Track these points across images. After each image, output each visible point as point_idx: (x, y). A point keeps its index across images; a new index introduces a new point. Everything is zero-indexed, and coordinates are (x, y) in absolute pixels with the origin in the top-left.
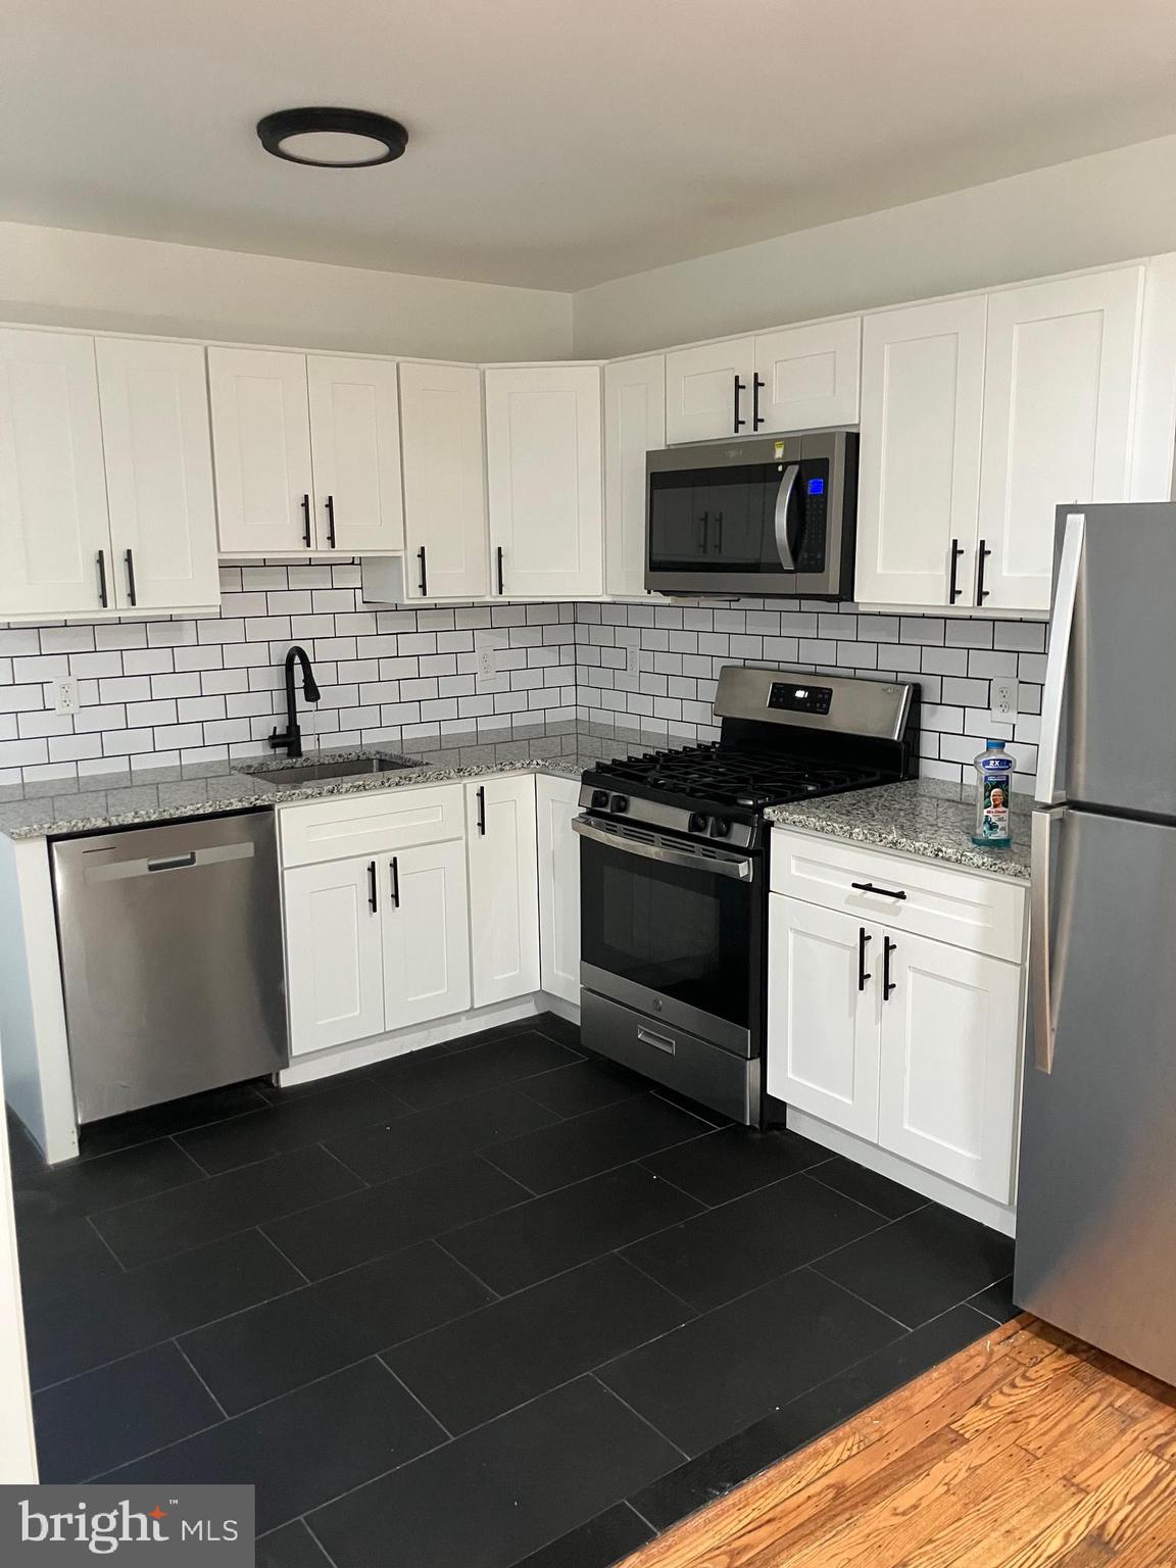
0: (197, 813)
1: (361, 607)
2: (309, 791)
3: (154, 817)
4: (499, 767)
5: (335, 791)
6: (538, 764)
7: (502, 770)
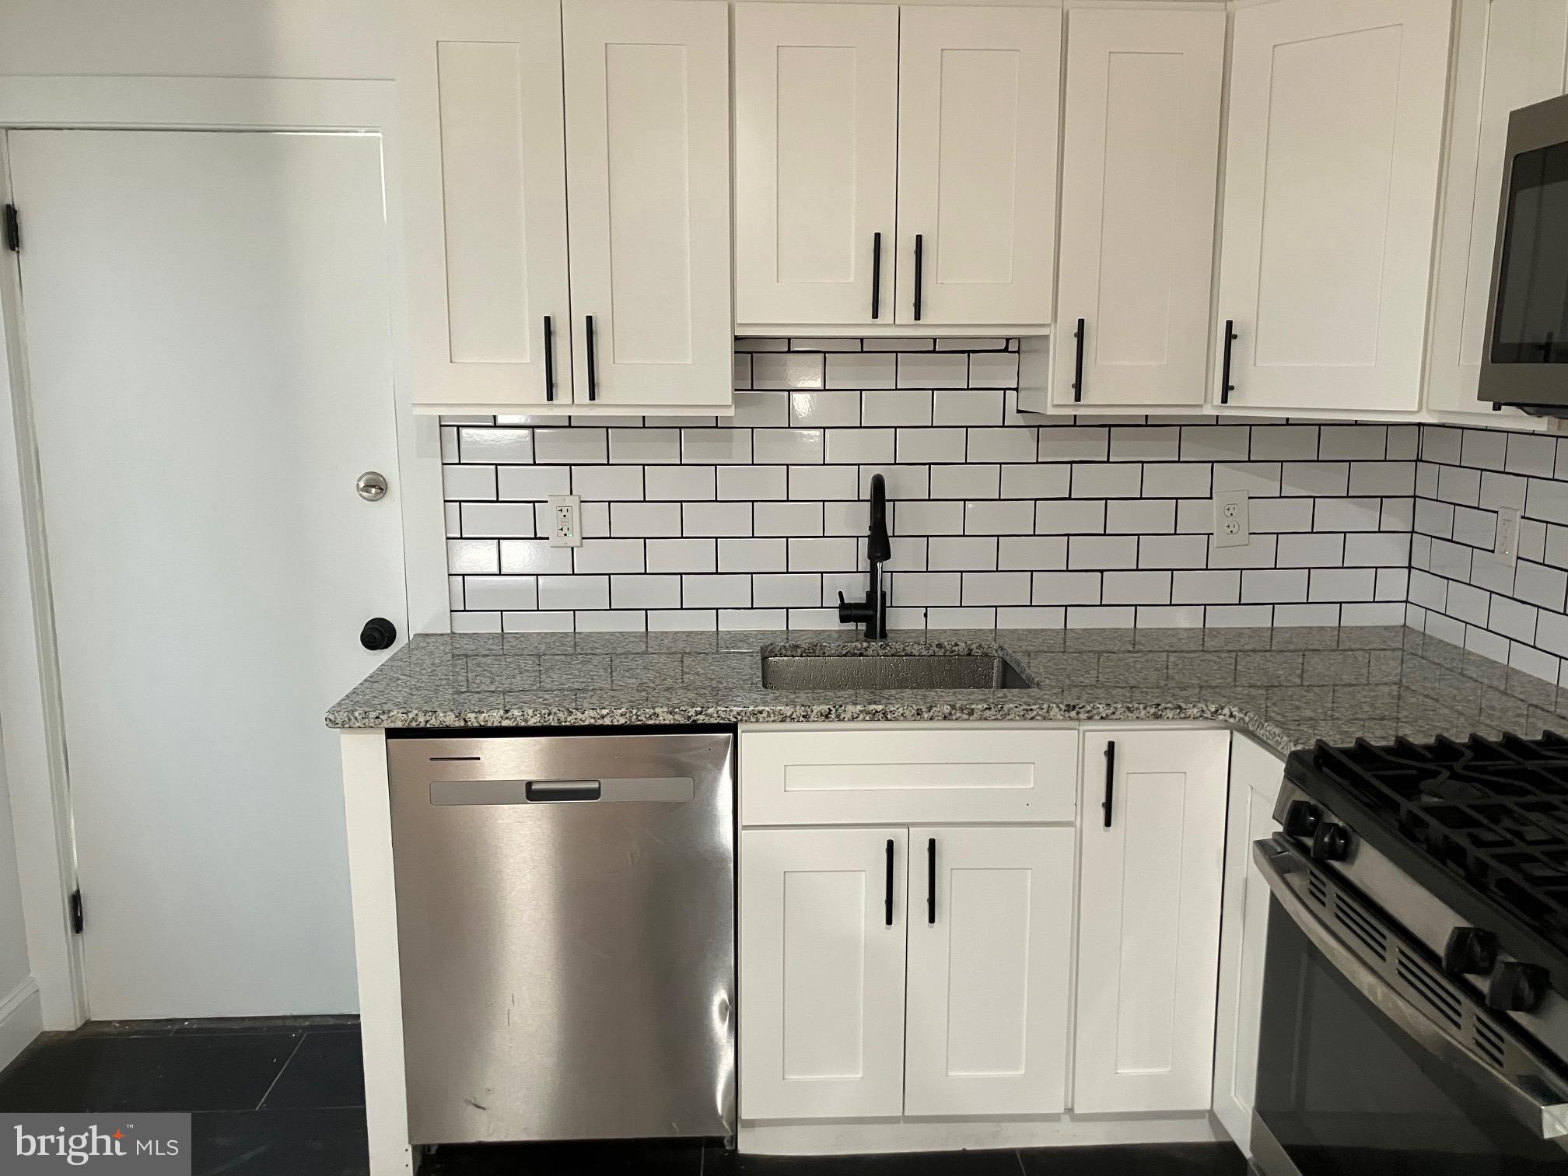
0: (600, 722)
1: (1012, 418)
2: (788, 711)
3: (532, 722)
4: (1153, 710)
5: (833, 716)
6: (1231, 716)
7: (1157, 717)
